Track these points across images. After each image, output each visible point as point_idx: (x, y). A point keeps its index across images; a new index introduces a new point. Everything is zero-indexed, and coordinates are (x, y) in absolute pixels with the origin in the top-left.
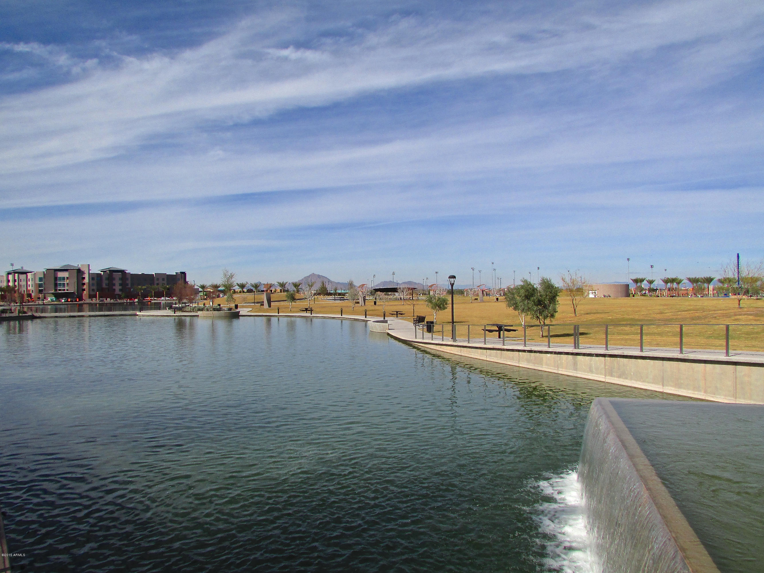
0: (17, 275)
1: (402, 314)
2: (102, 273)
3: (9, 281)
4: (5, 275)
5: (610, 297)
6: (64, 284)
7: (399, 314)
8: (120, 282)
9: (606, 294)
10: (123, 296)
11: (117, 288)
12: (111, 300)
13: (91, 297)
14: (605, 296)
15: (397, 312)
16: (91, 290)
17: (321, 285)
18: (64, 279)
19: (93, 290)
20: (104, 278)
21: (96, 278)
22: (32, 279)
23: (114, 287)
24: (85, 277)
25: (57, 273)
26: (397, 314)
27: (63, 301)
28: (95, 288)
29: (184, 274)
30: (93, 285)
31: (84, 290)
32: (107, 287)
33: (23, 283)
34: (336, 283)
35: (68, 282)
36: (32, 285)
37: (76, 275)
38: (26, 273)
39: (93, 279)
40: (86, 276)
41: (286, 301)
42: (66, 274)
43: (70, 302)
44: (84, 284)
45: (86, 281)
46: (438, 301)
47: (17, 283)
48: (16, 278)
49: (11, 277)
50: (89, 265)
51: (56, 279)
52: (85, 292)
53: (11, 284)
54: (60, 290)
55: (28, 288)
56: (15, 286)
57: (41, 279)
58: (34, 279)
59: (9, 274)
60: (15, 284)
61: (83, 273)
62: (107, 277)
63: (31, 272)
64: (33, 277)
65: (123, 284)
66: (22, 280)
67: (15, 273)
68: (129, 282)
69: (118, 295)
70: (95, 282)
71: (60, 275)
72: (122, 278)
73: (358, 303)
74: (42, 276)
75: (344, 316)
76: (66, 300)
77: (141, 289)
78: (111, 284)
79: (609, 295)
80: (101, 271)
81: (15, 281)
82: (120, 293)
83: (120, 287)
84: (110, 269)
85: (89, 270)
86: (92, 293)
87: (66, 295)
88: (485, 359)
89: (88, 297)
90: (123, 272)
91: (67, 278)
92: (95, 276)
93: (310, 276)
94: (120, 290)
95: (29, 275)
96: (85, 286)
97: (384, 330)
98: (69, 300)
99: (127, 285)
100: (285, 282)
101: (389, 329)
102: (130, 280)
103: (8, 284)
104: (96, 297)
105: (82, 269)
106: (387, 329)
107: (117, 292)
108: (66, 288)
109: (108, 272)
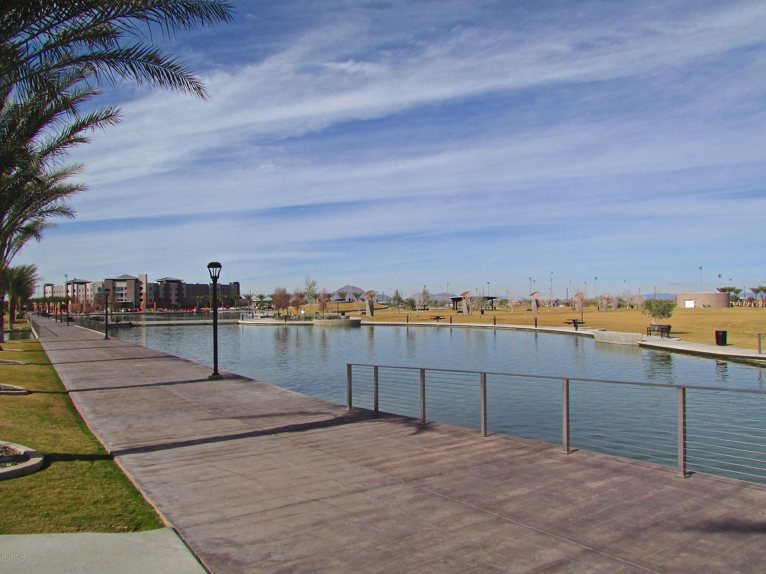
0: (76, 285)
2: (159, 283)
3: (68, 291)
4: (64, 285)
5: (710, 307)
6: (122, 294)
8: (176, 292)
9: (706, 304)
10: (180, 305)
11: (173, 298)
12: (168, 310)
13: (148, 307)
14: (704, 306)
16: (148, 300)
18: (122, 289)
19: (151, 301)
20: (161, 289)
21: (154, 288)
22: (91, 289)
23: (171, 298)
24: (142, 288)
25: (116, 283)
27: (123, 311)
28: (152, 298)
29: (237, 284)
30: (150, 294)
31: (142, 300)
32: (164, 297)
33: (82, 293)
35: (126, 292)
36: (91, 295)
37: (134, 285)
38: (84, 283)
39: (150, 289)
40: (144, 286)
42: (124, 285)
43: (130, 311)
44: (141, 294)
45: (144, 291)
47: (76, 294)
48: (76, 288)
49: (70, 287)
50: (147, 275)
51: (114, 288)
52: (142, 302)
53: (70, 294)
54: (118, 300)
55: (87, 298)
56: (74, 296)
57: (99, 289)
58: (93, 289)
59: (68, 284)
60: (74, 294)
61: (141, 283)
62: (164, 287)
63: (89, 283)
64: (92, 287)
65: (179, 294)
66: (81, 291)
67: (75, 283)
68: (184, 292)
69: (174, 305)
70: (152, 292)
71: (119, 285)
72: (178, 288)
74: (101, 286)
76: (126, 310)
77: (199, 299)
78: (167, 294)
79: (709, 305)
80: (158, 282)
81: (74, 291)
82: (176, 303)
83: (177, 298)
84: (167, 279)
85: (147, 280)
86: (149, 303)
87: (125, 305)
89: (145, 307)
90: (178, 282)
91: (125, 288)
92: (153, 287)
94: (177, 300)
95: (89, 286)
96: (143, 296)
98: (129, 310)
99: (183, 295)
102: (185, 289)
103: (67, 294)
104: (153, 307)
105: (140, 280)
107: (174, 302)
108: (124, 298)
109: (165, 282)
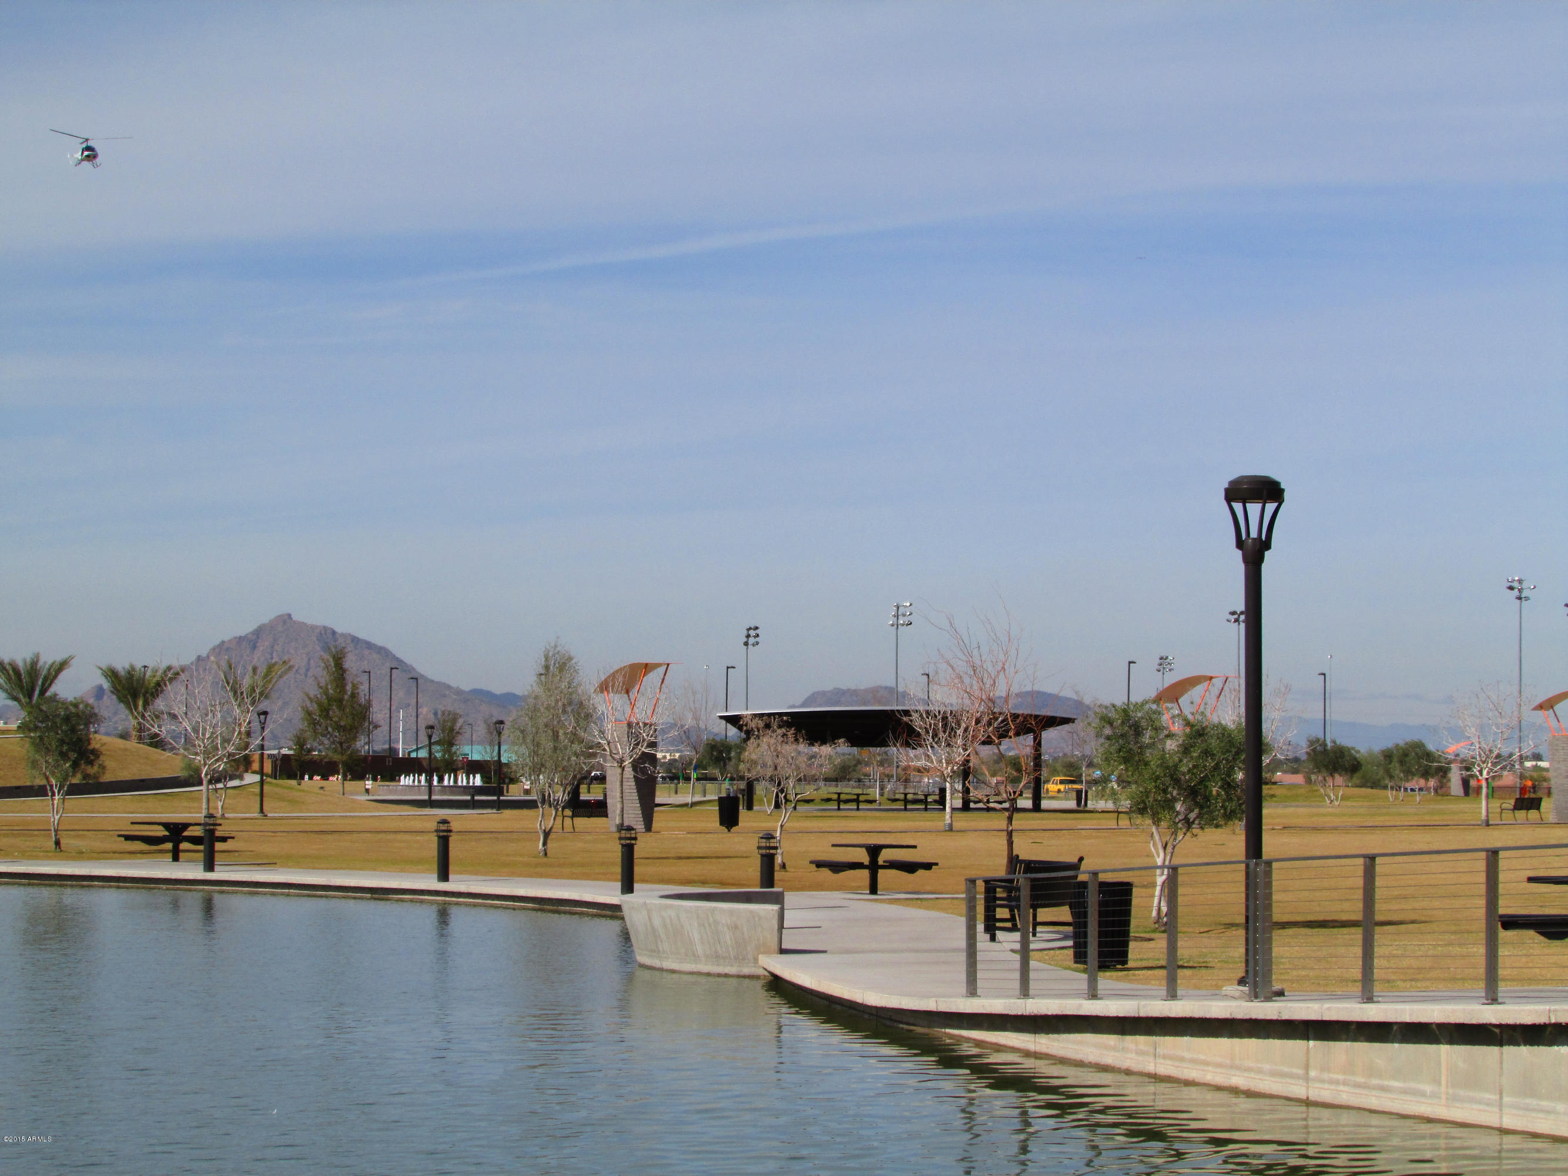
1: (910, 867)
7: (893, 865)
15: (874, 851)
17: (324, 677)
26: (874, 868)
34: (459, 692)
41: (40, 791)
46: (1186, 750)
73: (599, 808)
75: (454, 885)
88: (1489, 1117)
93: (259, 632)
97: (740, 959)
100: (48, 659)
101: (783, 951)
106: (767, 952)
